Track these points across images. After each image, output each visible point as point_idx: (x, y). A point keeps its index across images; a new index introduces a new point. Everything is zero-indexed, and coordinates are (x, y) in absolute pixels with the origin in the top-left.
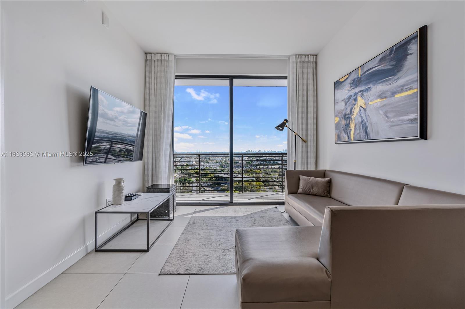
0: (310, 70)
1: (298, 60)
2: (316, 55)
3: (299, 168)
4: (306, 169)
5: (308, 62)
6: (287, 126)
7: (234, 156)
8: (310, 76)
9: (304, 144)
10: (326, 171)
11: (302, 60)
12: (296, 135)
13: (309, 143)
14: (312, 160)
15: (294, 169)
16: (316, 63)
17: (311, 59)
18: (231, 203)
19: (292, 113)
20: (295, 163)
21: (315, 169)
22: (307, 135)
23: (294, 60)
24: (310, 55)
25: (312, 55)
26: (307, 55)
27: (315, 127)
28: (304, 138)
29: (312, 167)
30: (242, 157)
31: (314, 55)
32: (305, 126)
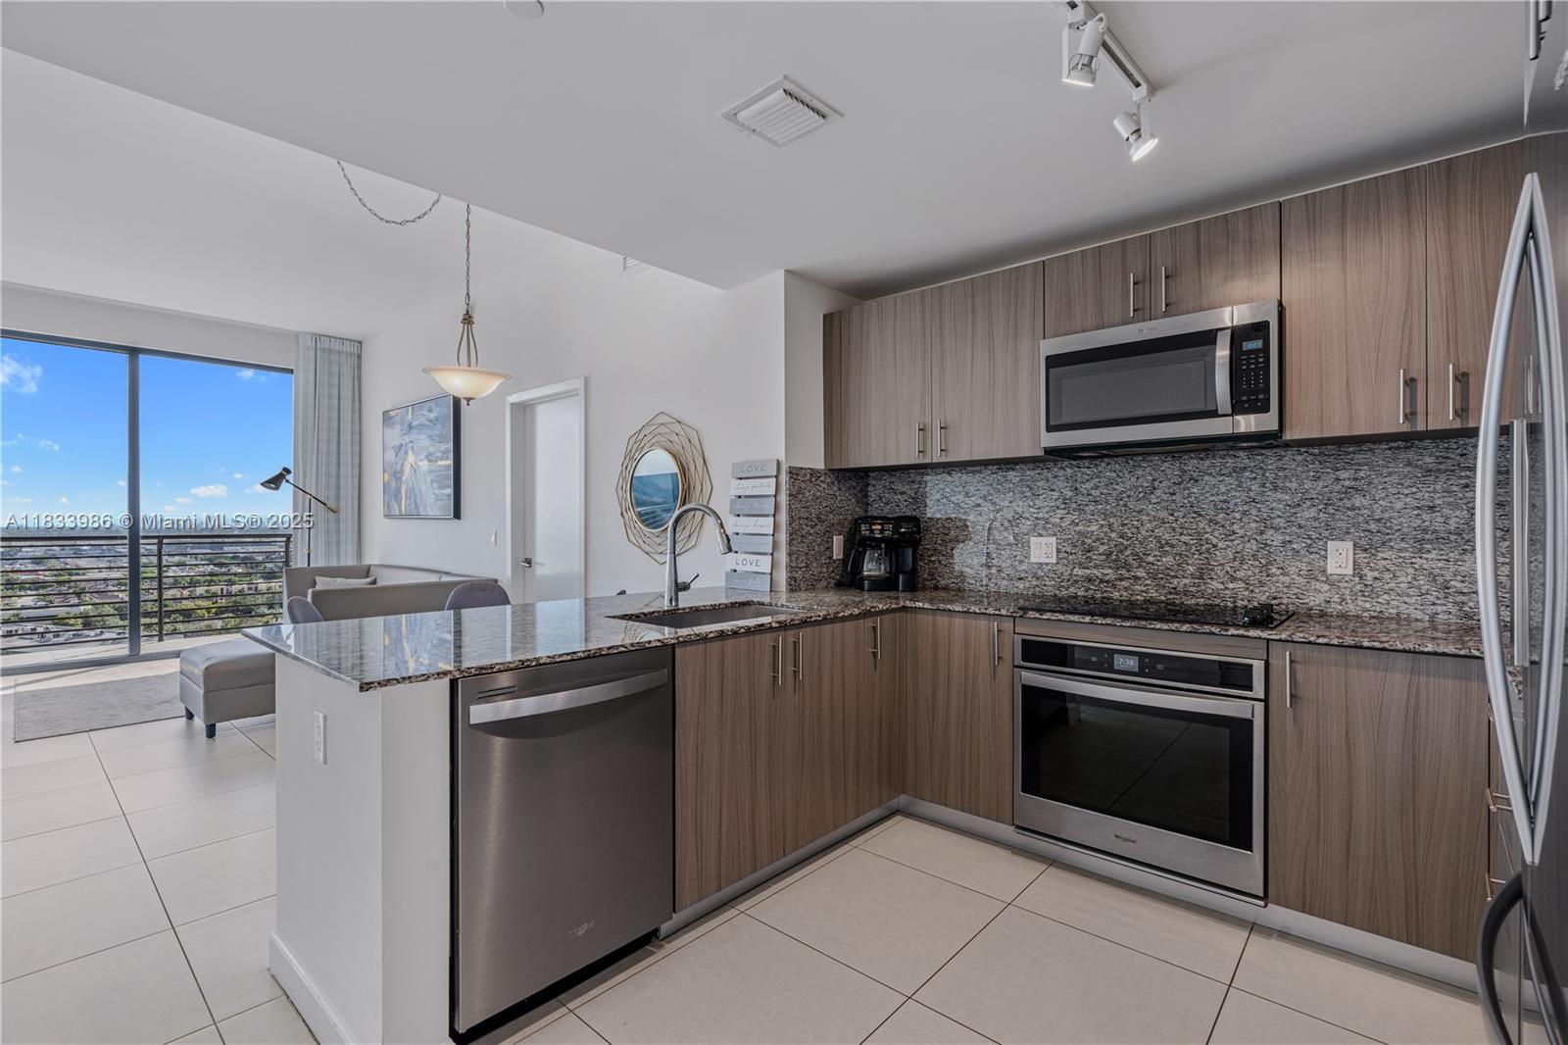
0: (347, 371)
1: (318, 345)
2: (361, 343)
3: (319, 562)
4: (335, 564)
5: (339, 352)
6: (288, 481)
7: (142, 541)
8: (347, 381)
9: (332, 515)
10: (372, 568)
11: (326, 346)
12: (313, 499)
13: (342, 514)
14: (348, 548)
15: (306, 566)
16: (359, 356)
17: (347, 348)
18: (134, 657)
19: (304, 451)
20: (309, 554)
21: (355, 564)
22: (338, 498)
23: (310, 343)
24: (347, 340)
25: (351, 341)
26: (340, 339)
27: (357, 484)
28: (332, 504)
29: (349, 561)
30: (160, 544)
31: (354, 341)
32: (333, 480)
